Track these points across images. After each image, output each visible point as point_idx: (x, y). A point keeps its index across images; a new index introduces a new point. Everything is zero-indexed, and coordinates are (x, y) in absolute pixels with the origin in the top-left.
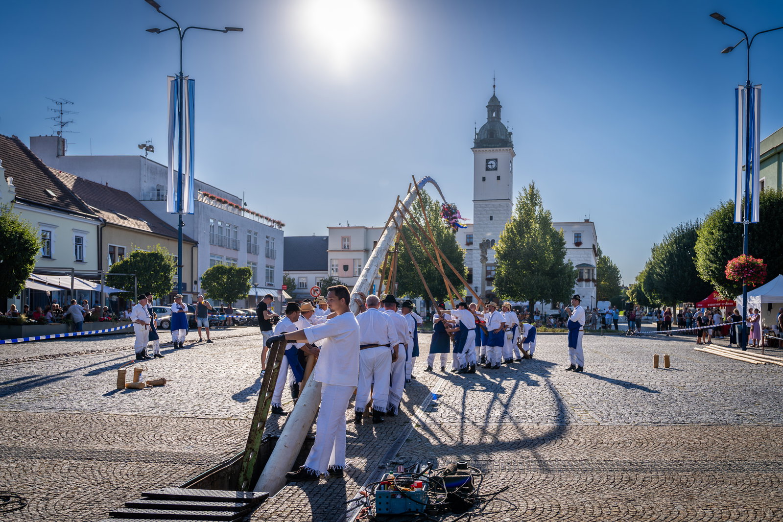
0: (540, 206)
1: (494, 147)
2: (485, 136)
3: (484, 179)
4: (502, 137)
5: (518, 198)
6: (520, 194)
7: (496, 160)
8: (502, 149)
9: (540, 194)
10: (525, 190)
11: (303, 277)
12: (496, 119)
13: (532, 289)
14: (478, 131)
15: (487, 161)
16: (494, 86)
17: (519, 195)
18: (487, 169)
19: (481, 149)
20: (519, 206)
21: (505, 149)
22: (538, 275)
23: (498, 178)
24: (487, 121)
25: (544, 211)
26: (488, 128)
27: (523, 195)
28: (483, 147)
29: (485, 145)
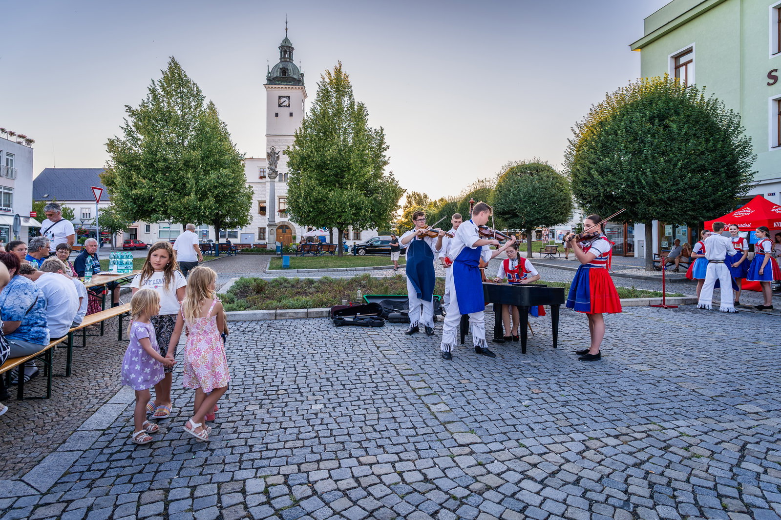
0: (351, 96)
1: (287, 85)
2: (278, 74)
3: (277, 115)
4: (295, 77)
5: (320, 84)
6: (323, 78)
7: (289, 97)
8: (294, 87)
9: (350, 79)
10: (329, 74)
11: (86, 208)
12: (288, 60)
13: (344, 208)
14: (270, 70)
15: (280, 97)
16: (286, 29)
17: (321, 80)
18: (280, 106)
19: (274, 86)
20: (321, 95)
21: (297, 87)
22: (352, 189)
23: (291, 115)
24: (279, 61)
25: (356, 103)
26: (281, 67)
27: (327, 80)
28: (276, 84)
29: (277, 83)
